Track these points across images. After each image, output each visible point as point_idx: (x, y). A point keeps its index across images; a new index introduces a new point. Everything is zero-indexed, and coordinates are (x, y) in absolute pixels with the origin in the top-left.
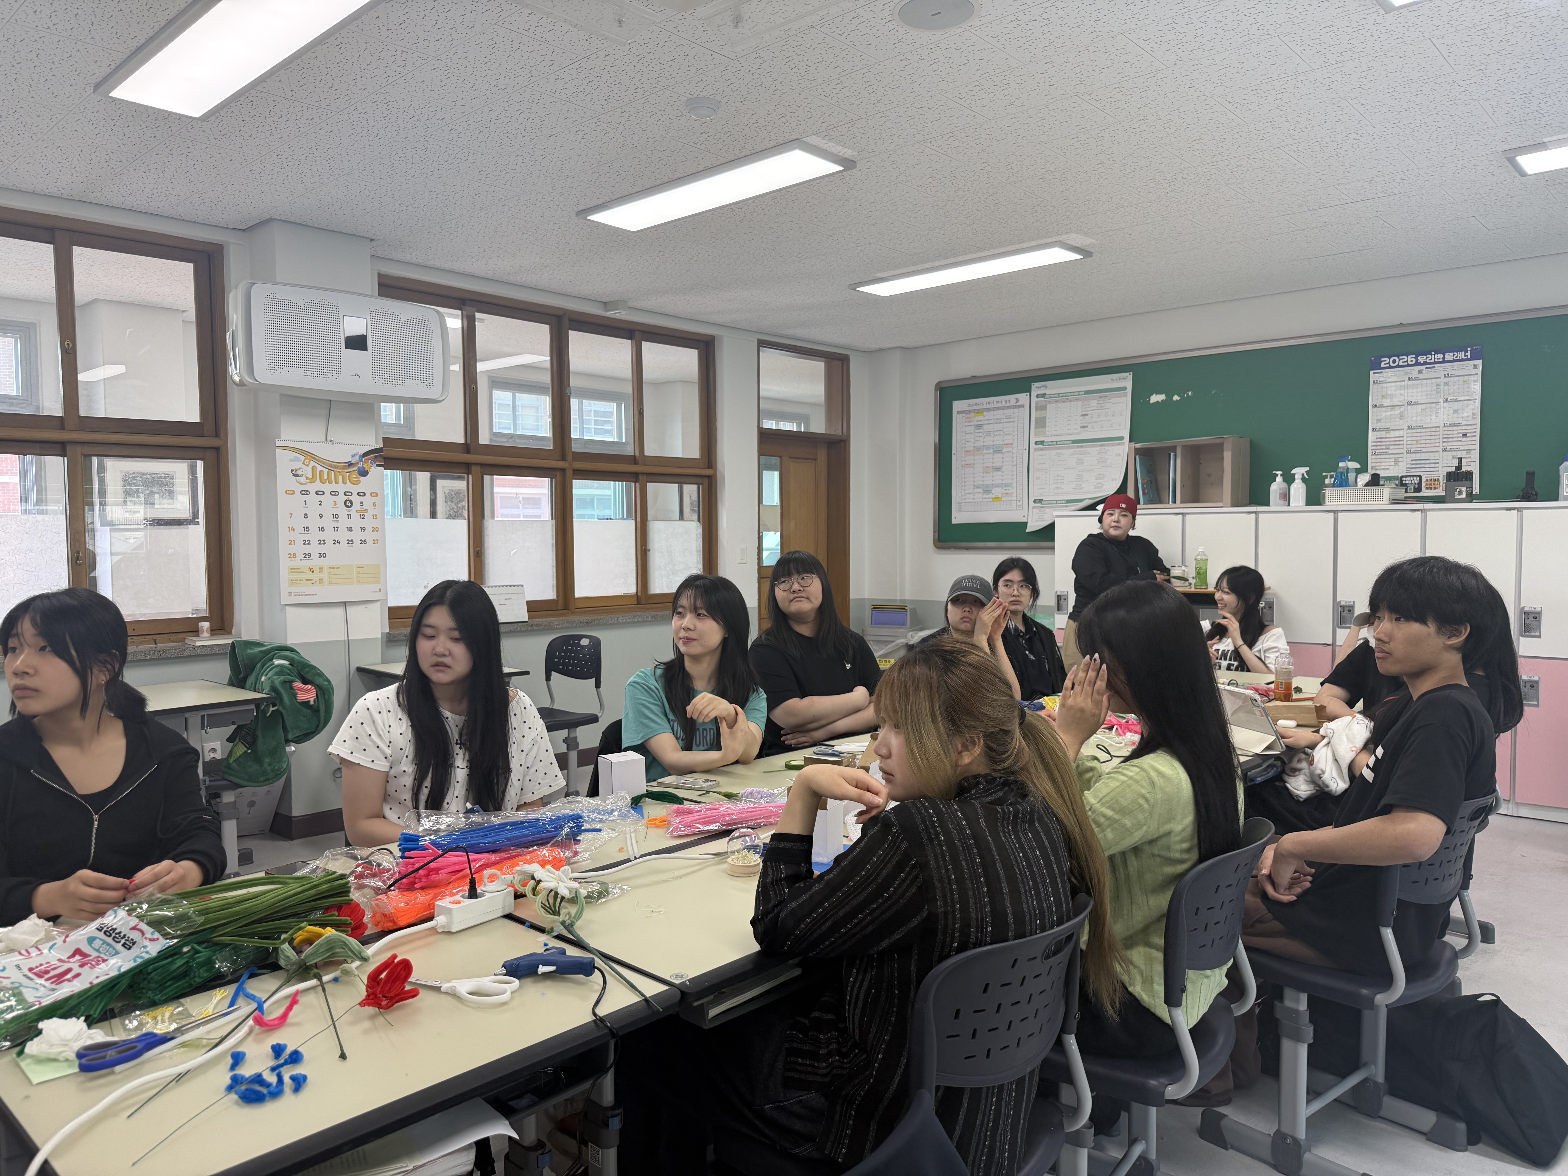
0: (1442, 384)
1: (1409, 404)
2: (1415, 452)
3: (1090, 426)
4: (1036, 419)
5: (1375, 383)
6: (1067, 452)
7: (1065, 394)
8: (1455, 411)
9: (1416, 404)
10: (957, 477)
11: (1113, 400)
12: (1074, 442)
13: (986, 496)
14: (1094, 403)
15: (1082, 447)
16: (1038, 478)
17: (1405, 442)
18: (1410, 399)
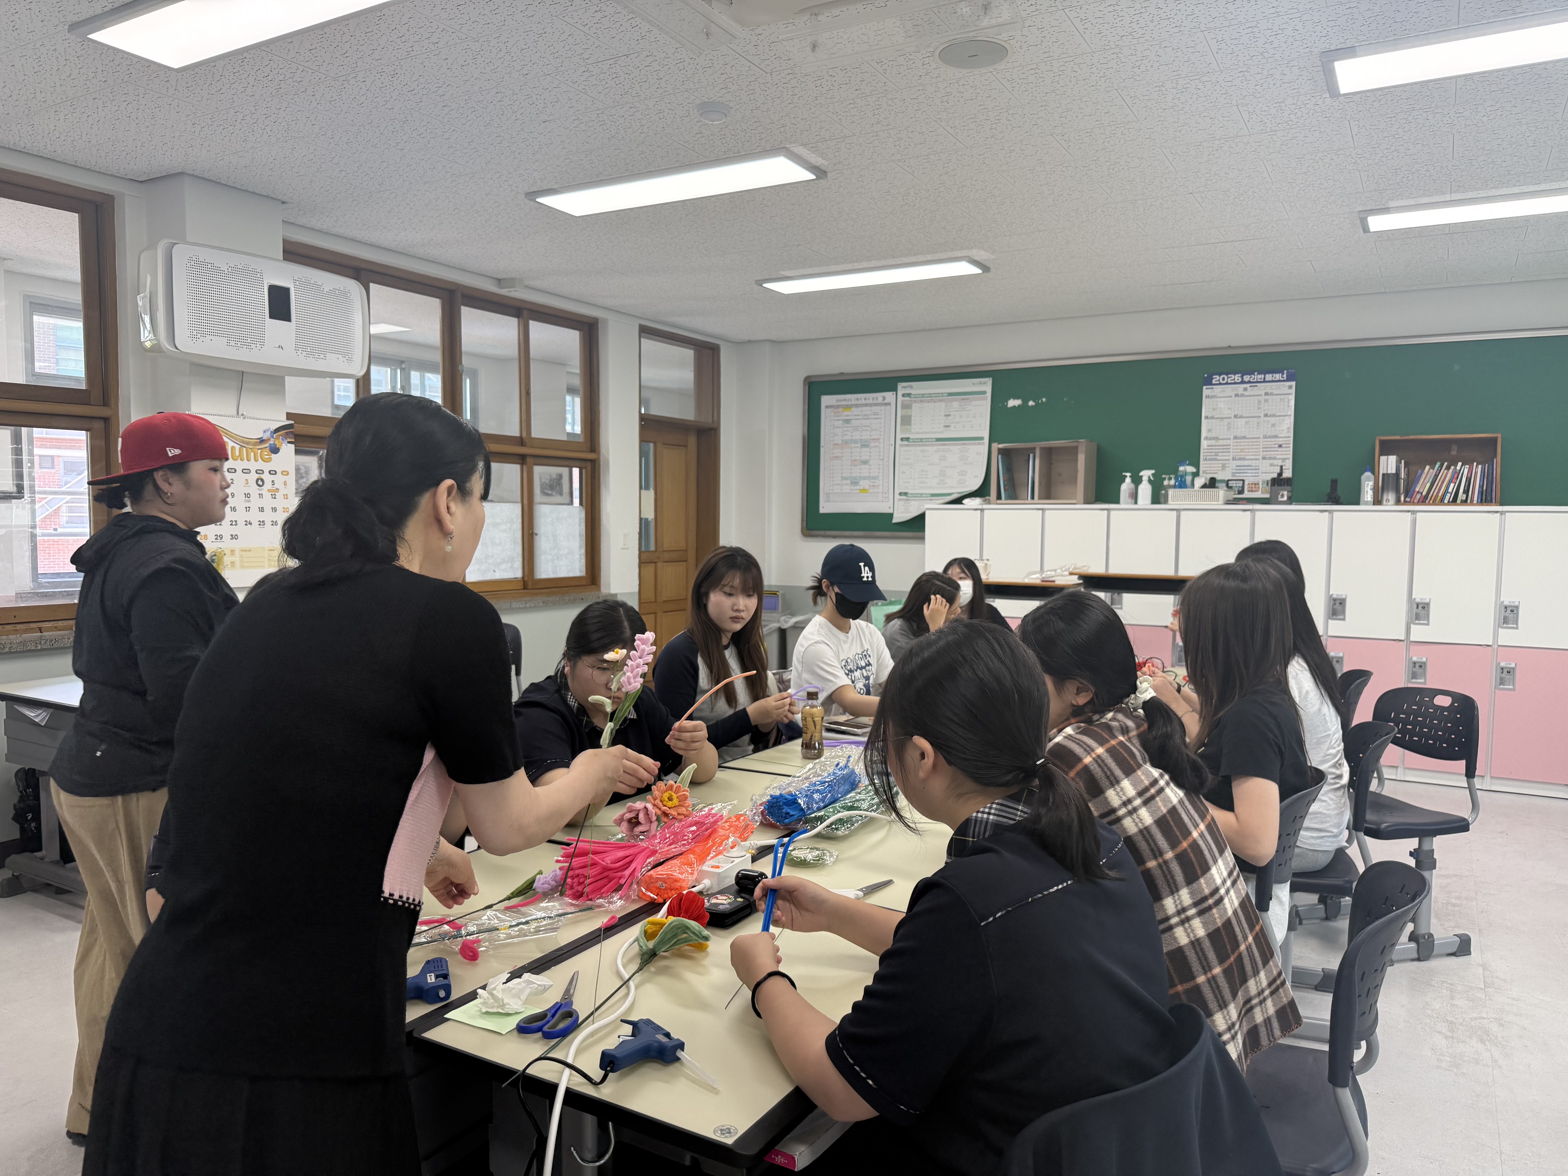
0: (1263, 401)
1: (1236, 416)
2: (1240, 459)
3: (952, 426)
4: (902, 417)
5: (1207, 397)
6: (931, 449)
7: (930, 395)
8: (1273, 425)
9: (1241, 417)
10: (825, 469)
11: (974, 403)
12: (938, 440)
13: (855, 488)
14: (956, 404)
15: (945, 445)
16: (904, 472)
17: (1231, 450)
18: (1236, 413)
